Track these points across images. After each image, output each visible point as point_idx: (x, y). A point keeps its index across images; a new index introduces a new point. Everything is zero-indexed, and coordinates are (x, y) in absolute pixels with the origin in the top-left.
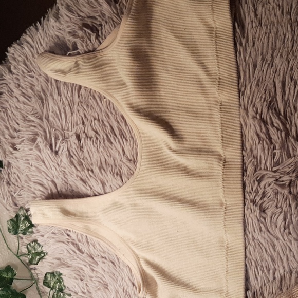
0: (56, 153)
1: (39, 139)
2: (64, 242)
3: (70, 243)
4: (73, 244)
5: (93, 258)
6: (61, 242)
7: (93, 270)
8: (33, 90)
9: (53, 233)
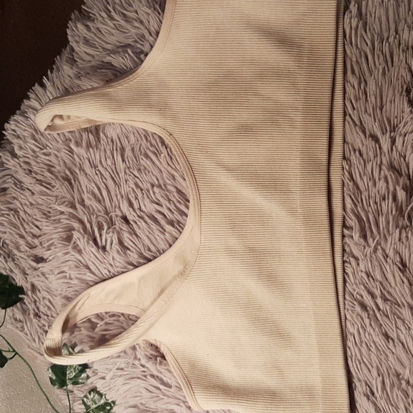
0: (104, 248)
1: (76, 235)
2: (138, 378)
3: (148, 377)
4: (152, 376)
6: (134, 378)
8: (51, 173)
9: (117, 369)
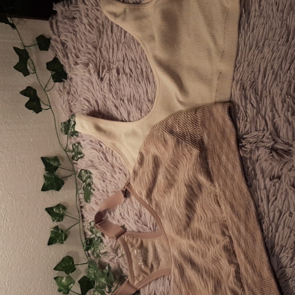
0: (102, 79)
1: (91, 65)
2: (96, 150)
3: (101, 152)
4: (103, 153)
5: (113, 168)
6: (94, 149)
7: (113, 177)
8: (97, 22)
9: (91, 141)
